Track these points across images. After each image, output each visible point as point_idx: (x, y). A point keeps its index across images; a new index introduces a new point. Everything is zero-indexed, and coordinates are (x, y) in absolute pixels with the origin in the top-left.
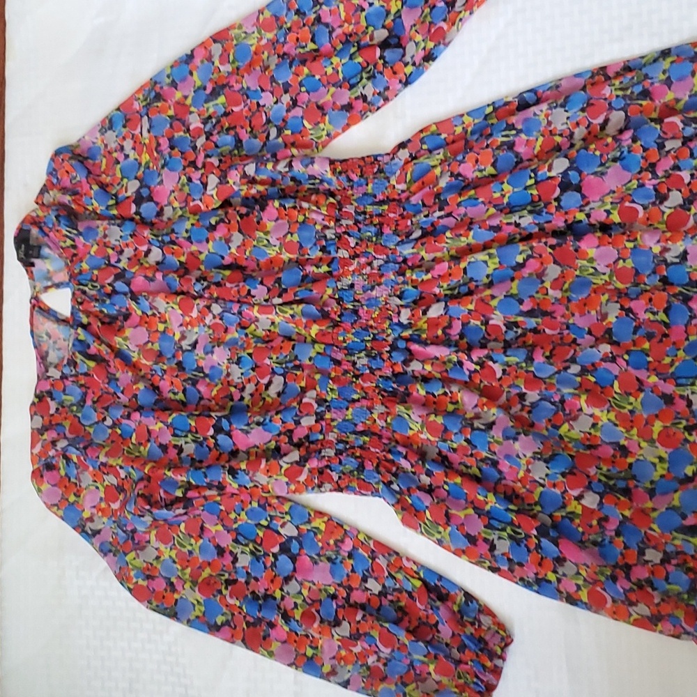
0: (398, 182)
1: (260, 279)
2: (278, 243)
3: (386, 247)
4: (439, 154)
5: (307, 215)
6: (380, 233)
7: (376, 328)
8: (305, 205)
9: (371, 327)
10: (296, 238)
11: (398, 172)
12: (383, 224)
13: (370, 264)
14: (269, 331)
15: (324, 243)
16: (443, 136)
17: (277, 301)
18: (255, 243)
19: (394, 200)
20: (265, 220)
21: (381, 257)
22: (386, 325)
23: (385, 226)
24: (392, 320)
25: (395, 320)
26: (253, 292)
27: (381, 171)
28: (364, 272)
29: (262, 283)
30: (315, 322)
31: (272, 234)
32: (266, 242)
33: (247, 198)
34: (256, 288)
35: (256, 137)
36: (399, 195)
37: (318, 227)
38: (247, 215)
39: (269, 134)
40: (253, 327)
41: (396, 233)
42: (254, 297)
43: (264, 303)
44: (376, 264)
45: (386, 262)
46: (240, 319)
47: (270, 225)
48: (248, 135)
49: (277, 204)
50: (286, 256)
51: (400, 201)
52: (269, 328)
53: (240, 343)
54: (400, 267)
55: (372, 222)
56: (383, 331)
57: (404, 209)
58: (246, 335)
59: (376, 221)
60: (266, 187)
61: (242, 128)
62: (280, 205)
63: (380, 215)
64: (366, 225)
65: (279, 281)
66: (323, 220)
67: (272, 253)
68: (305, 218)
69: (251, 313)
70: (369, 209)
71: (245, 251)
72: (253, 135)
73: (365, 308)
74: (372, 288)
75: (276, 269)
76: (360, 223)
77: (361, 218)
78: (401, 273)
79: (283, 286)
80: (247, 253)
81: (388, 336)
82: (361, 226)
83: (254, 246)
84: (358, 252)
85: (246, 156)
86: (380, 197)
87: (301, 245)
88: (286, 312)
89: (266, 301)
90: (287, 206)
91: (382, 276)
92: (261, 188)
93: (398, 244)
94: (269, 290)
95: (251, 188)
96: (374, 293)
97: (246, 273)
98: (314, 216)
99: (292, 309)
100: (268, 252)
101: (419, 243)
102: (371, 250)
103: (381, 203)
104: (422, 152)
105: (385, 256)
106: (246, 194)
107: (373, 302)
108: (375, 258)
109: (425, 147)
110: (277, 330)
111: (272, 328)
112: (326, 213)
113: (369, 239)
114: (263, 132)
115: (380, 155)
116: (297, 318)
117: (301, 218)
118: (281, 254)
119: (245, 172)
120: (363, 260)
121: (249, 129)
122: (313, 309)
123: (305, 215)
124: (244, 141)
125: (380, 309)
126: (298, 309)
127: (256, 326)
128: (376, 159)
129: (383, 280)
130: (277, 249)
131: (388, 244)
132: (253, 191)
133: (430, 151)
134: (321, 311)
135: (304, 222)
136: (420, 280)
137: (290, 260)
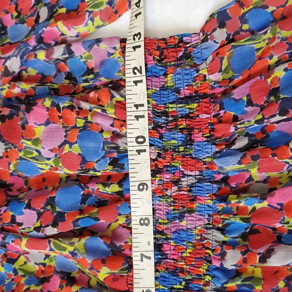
0: (211, 72)
1: (26, 202)
2: (52, 155)
3: (198, 160)
4: (265, 33)
5: (89, 119)
6: (189, 142)
7: (189, 273)
8: (85, 106)
9: (182, 271)
10: (76, 149)
11: (210, 58)
12: (192, 129)
13: (176, 182)
14: (44, 265)
15: (115, 155)
16: (271, 9)
17: (51, 231)
18: (21, 154)
19: (205, 96)
20: (31, 123)
21: (193, 173)
22: (203, 269)
23: (196, 131)
24: (210, 262)
25: (216, 264)
26: (19, 219)
27: (187, 56)
28: (169, 193)
29: (29, 206)
30: (104, 262)
31: (43, 144)
32: (36, 154)
33: (9, 99)
34: (22, 214)
35: (23, 22)
36: (212, 88)
37: (107, 136)
38: (10, 117)
39: (38, 17)
40: (22, 259)
41: (212, 140)
42: (20, 224)
43: (35, 233)
44: (185, 182)
45: (199, 181)
46: (5, 252)
47: (39, 131)
48: (14, 21)
49: (48, 103)
50: (63, 172)
51: (213, 96)
52: (42, 261)
53: (7, 282)
54: (219, 189)
55: (177, 126)
56: (200, 277)
57: (222, 108)
58: (15, 271)
59: (183, 124)
60: (33, 85)
61: (7, 13)
62: (53, 104)
63: (187, 117)
64: (170, 130)
65: (51, 202)
66: (112, 125)
67: (45, 167)
68: (87, 122)
69: (18, 247)
70: (172, 108)
71: (10, 164)
72: (20, 19)
73: (172, 242)
74: (181, 217)
75: (51, 188)
76: (162, 127)
77: (162, 120)
78: (222, 198)
79: (58, 209)
80: (12, 167)
81: (207, 284)
82: (163, 131)
83: (21, 158)
84: (160, 166)
85: (10, 43)
86: (185, 92)
87: (84, 158)
88: (64, 249)
89: (37, 229)
90: (61, 106)
91: (193, 200)
92: (26, 86)
93: (215, 156)
94: (40, 215)
95: (14, 87)
96: (184, 223)
97: (10, 193)
98: (99, 120)
99: (72, 244)
100: (39, 166)
101: (249, 156)
102: (177, 164)
103: (188, 99)
104: (242, 33)
105: (197, 173)
106: (7, 93)
107: (183, 235)
108: (184, 175)
109: (245, 27)
110: (53, 264)
111: (47, 261)
112: (114, 116)
113: (175, 149)
114: (32, 15)
115: (186, 35)
116: (80, 256)
117: (80, 123)
118: (57, 169)
119: (6, 68)
120: (167, 177)
121: (15, 14)
122: (99, 243)
123: (86, 118)
124: (9, 28)
125: (194, 246)
126: (80, 243)
127: (27, 258)
128: (181, 41)
129: (196, 205)
130: (51, 162)
131: (201, 156)
132: (16, 91)
133: (252, 32)
134: (112, 245)
135: (85, 127)
136: (250, 208)
137: (69, 177)
